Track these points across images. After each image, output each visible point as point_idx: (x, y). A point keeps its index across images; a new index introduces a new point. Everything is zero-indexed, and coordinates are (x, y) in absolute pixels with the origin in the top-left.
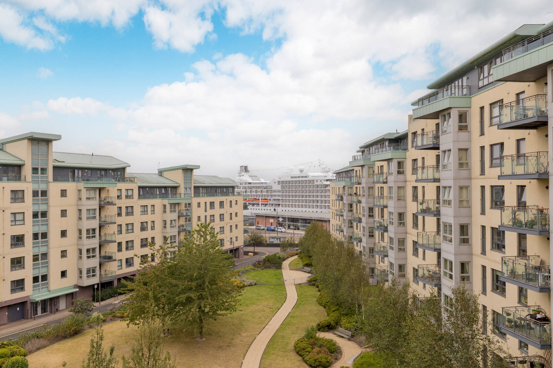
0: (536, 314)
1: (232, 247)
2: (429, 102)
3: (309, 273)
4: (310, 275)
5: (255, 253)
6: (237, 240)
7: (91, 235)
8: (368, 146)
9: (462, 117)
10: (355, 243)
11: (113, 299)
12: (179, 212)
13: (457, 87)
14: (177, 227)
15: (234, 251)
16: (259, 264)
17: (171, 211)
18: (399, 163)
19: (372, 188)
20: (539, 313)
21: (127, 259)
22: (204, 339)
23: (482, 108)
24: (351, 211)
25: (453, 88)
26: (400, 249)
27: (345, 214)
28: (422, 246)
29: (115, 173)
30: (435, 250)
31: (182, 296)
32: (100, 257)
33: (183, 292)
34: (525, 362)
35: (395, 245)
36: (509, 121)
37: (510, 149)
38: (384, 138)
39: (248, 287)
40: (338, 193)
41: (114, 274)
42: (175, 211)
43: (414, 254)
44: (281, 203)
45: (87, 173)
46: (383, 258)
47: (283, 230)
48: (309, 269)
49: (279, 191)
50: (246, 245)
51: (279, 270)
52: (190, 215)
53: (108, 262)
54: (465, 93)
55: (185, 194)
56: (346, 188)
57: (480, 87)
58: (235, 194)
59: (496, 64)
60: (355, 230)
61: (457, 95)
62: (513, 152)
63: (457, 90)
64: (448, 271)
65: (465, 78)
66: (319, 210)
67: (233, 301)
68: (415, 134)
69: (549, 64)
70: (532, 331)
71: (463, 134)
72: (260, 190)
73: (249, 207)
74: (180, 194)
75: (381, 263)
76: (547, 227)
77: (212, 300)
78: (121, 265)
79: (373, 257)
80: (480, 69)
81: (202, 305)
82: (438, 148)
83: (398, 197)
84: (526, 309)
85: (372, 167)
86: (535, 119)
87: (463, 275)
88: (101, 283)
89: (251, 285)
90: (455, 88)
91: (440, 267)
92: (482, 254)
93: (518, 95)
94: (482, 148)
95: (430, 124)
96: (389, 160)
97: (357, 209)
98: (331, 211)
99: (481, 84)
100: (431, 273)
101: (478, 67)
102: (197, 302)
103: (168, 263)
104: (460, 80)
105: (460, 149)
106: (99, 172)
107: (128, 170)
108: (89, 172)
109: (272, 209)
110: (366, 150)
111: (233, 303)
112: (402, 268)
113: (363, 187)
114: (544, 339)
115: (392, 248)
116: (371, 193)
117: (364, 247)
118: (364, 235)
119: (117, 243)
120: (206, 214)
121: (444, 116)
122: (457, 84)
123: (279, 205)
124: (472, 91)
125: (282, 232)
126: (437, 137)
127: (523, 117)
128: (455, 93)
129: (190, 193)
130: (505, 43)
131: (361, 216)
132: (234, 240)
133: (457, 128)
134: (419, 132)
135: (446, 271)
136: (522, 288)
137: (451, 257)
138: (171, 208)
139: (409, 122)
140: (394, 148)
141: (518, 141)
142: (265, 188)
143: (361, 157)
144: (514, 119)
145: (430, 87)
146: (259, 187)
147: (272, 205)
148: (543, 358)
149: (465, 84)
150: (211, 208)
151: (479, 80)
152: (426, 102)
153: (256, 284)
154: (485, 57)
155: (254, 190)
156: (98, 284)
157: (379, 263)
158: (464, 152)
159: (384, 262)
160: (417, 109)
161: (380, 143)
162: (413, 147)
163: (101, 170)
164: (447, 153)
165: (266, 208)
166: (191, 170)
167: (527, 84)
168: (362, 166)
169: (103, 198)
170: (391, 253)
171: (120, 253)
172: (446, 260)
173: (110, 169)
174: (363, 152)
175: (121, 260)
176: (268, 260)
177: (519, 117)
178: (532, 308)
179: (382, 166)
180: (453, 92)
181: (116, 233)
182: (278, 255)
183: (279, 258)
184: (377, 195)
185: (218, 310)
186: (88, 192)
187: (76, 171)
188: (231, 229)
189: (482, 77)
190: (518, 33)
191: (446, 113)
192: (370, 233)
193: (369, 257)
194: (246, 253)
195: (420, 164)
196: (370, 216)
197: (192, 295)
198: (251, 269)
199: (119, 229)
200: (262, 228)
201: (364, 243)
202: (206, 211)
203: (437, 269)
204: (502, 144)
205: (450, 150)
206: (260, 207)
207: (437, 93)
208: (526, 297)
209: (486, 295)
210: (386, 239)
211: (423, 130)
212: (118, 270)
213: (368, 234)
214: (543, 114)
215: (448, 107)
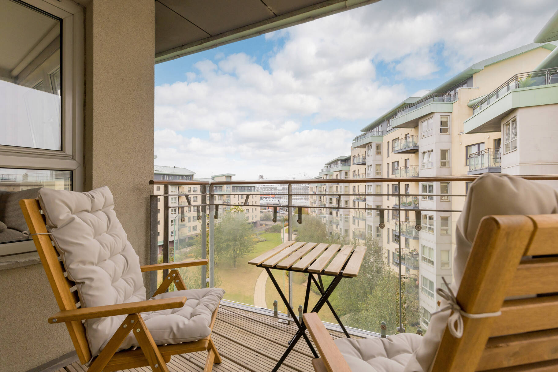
0: (413, 252)
1: (253, 221)
2: (361, 139)
3: (296, 235)
4: (296, 236)
5: (266, 225)
6: (256, 217)
7: (173, 212)
8: (330, 164)
9: (378, 147)
10: (322, 218)
11: (185, 249)
12: (223, 200)
13: (376, 131)
14: (222, 209)
15: (255, 223)
16: (268, 230)
17: (219, 200)
18: (346, 173)
19: (332, 187)
20: (415, 252)
21: (193, 227)
22: (236, 268)
23: (388, 142)
24: (321, 200)
25: (374, 131)
26: (346, 221)
27: (317, 202)
28: (357, 218)
29: (188, 178)
30: (363, 220)
31: (224, 244)
32: (178, 225)
33: (225, 241)
34: (407, 278)
35: (343, 219)
36: (399, 149)
37: (402, 164)
38: (338, 159)
39: (261, 242)
40: (313, 190)
41: (186, 235)
42: (221, 200)
43: (353, 224)
44: (282, 197)
45: (171, 177)
46: (337, 226)
47: (283, 212)
48: (296, 233)
49: (281, 190)
50: (262, 220)
51: (279, 234)
52: (229, 202)
53: (183, 228)
54: (380, 134)
55: (227, 190)
56: (318, 187)
57: (387, 131)
58: (255, 191)
59: (395, 117)
60: (322, 211)
61: (376, 135)
62: (403, 165)
63: (376, 132)
64: (370, 231)
65: (380, 126)
66: (304, 201)
67: (253, 248)
68: (354, 156)
69: (420, 119)
70: (410, 260)
71: (378, 157)
72: (270, 189)
73: (263, 199)
74: (224, 190)
75: (336, 229)
76: (418, 205)
77: (241, 246)
78: (190, 230)
79: (332, 226)
80: (388, 121)
81: (235, 249)
82: (365, 164)
83: (345, 192)
84: (408, 250)
85: (332, 176)
86: (412, 148)
87: (378, 233)
88: (179, 240)
89: (263, 241)
90: (375, 132)
91: (366, 230)
92: (387, 222)
93: (406, 135)
94: (388, 164)
95: (362, 151)
96: (340, 171)
97: (323, 199)
98: (310, 201)
99: (388, 130)
100: (361, 233)
101: (387, 120)
102: (232, 248)
103: (217, 226)
104: (378, 127)
105: (376, 165)
106: (178, 177)
107: (194, 176)
108: (173, 176)
109: (277, 200)
110: (329, 166)
111: (253, 249)
112: (346, 231)
113: (327, 187)
114: (416, 264)
115: (341, 220)
116: (331, 190)
117: (327, 220)
118: (327, 213)
119: (188, 217)
120: (239, 202)
121: (369, 146)
122: (376, 129)
123: (281, 198)
124: (383, 133)
125: (282, 213)
126: (365, 158)
127: (406, 147)
128: (375, 134)
129: (229, 189)
130: (400, 107)
131: (325, 203)
132: (254, 216)
133: (375, 153)
134: (357, 155)
135: (369, 231)
136: (407, 238)
137: (371, 224)
138: (219, 198)
139: (352, 150)
140: (343, 164)
141: (406, 160)
142: (273, 189)
143: (326, 170)
144: (402, 148)
145: (362, 131)
146: (270, 188)
147: (277, 198)
148: (417, 276)
149: (380, 129)
150: (241, 199)
151: (387, 127)
152: (359, 139)
153: (266, 241)
154: (391, 114)
155: (267, 189)
156: (177, 240)
157: (335, 229)
158: (379, 166)
159: (337, 229)
160: (354, 143)
161: (336, 161)
162: (353, 164)
163: (179, 176)
164: (370, 167)
165: (273, 200)
166: (231, 176)
167: (411, 129)
168: (326, 175)
169: (180, 192)
170: (341, 223)
171: (190, 223)
172: (369, 226)
173: (184, 176)
174: (327, 167)
175: (190, 227)
176: (273, 228)
177: (404, 147)
178: (411, 249)
179: (337, 175)
180: (374, 133)
181: (188, 211)
182: (279, 225)
183: (280, 227)
184: (334, 191)
185: (244, 252)
186: (172, 188)
187: (165, 176)
188: (253, 211)
189: (388, 126)
190: (406, 102)
191: (369, 145)
192: (330, 212)
193: (330, 226)
194: (261, 225)
195: (357, 173)
196: (330, 203)
197: (230, 243)
198: (264, 232)
199: (189, 209)
200: (271, 211)
201: (327, 218)
202: (238, 200)
203: (365, 231)
204: (398, 162)
205: (371, 165)
206: (270, 199)
207: (365, 134)
208: (409, 245)
209: (389, 244)
210: (339, 215)
211: (358, 154)
212: (189, 232)
213: (329, 213)
214: (416, 145)
215: (370, 141)
